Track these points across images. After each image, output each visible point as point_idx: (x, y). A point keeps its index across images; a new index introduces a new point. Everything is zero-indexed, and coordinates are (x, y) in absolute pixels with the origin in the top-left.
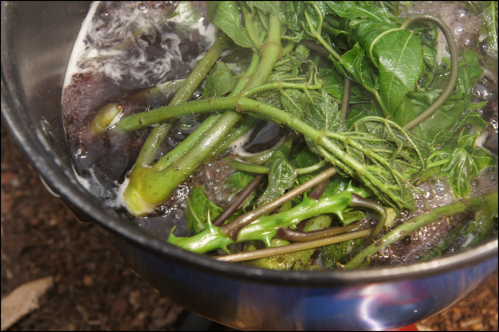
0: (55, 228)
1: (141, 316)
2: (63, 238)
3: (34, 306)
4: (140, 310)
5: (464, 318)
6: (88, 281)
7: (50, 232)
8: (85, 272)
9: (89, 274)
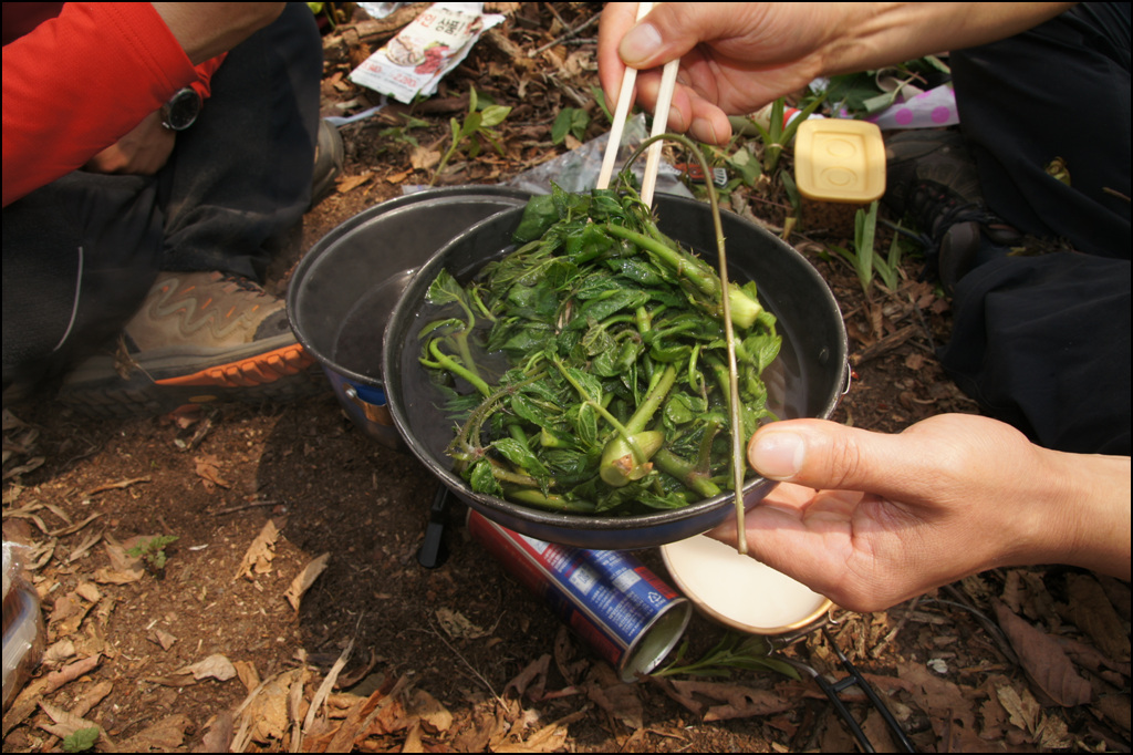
2: (327, 531)
4: (391, 554)
8: (349, 544)
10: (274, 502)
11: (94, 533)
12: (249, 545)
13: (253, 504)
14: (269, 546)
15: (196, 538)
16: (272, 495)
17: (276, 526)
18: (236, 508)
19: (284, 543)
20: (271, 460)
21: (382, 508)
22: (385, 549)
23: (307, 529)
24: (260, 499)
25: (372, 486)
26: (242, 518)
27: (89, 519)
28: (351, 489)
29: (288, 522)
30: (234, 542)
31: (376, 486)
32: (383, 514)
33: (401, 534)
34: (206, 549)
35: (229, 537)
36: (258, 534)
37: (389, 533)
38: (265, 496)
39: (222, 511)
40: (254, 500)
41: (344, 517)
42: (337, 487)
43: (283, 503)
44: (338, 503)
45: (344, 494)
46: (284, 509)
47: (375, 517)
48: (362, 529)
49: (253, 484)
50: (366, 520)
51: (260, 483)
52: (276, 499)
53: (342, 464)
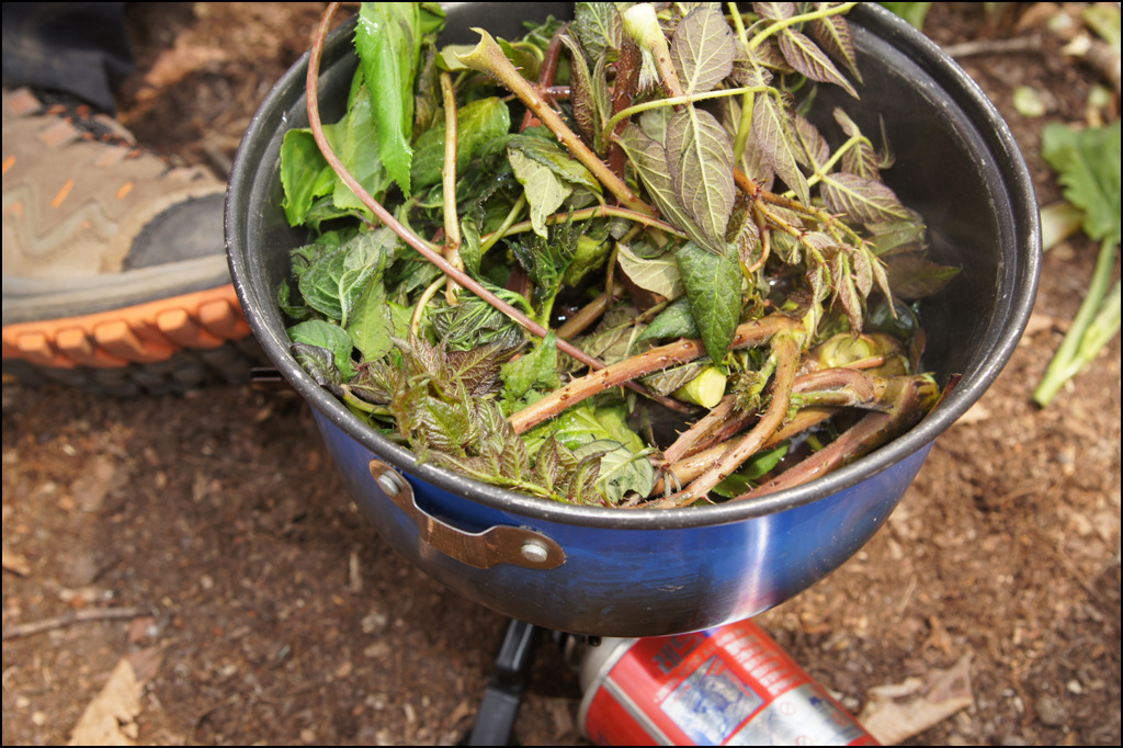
0: (236, 676)
2: (252, 689)
7: (231, 685)
9: (307, 727)
10: (130, 611)
13: (83, 614)
14: (121, 724)
16: (126, 594)
17: (136, 671)
18: (44, 624)
19: (154, 714)
20: (121, 509)
21: (371, 638)
22: (383, 740)
23: (208, 684)
24: (97, 603)
25: (348, 581)
26: (57, 650)
28: (303, 585)
29: (164, 663)
30: (42, 709)
31: (357, 584)
32: (377, 650)
33: (416, 703)
35: (28, 695)
36: (98, 689)
37: (392, 700)
38: (108, 595)
40: (85, 605)
41: (289, 656)
42: (270, 580)
43: (150, 614)
44: (275, 621)
45: (288, 599)
46: (153, 631)
47: (358, 659)
48: (331, 687)
49: (83, 566)
50: (337, 663)
51: (97, 562)
52: (134, 603)
53: (280, 525)
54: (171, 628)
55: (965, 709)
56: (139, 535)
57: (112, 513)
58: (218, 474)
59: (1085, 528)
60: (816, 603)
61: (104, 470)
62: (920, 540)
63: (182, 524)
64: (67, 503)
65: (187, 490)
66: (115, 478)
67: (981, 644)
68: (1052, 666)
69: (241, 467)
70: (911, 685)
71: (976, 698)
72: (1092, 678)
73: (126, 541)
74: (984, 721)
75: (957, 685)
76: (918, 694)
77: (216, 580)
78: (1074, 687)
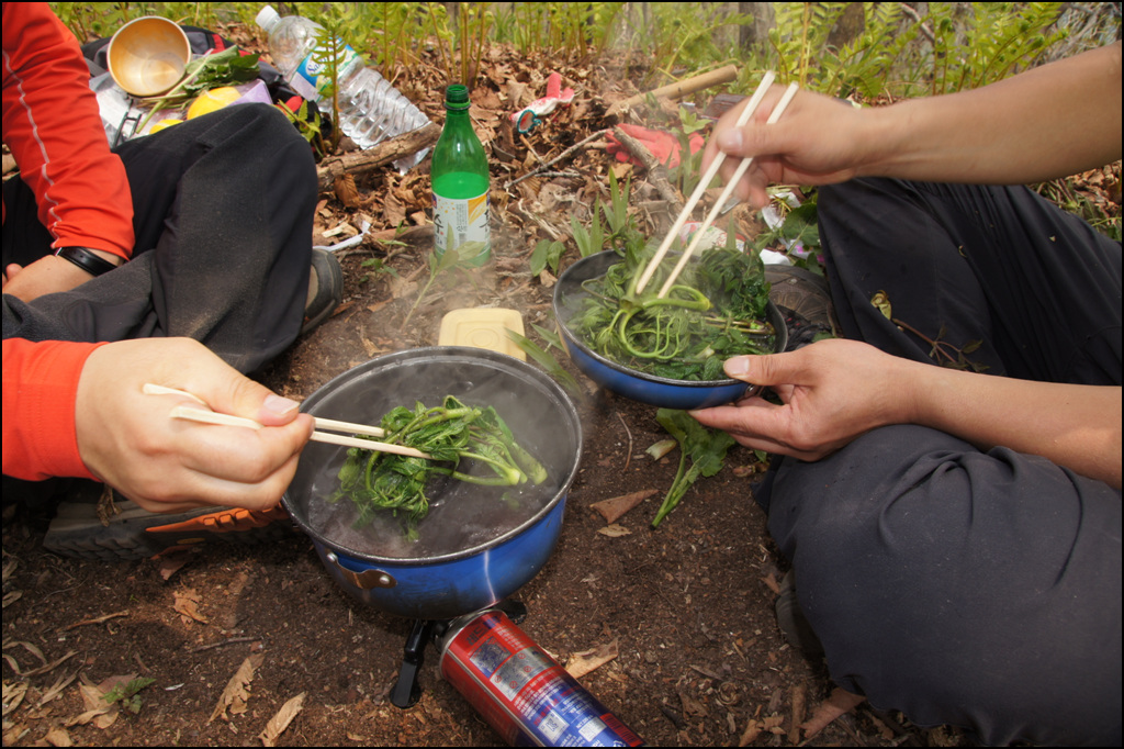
0: (296, 664)
1: (368, 696)
3: (300, 708)
4: (366, 693)
5: (555, 633)
6: (326, 688)
7: (294, 668)
8: (324, 684)
10: (251, 638)
11: (69, 673)
12: (226, 684)
13: (230, 640)
14: (245, 685)
15: (172, 677)
16: (250, 631)
17: (252, 664)
18: (213, 645)
19: (260, 681)
20: (250, 594)
21: (357, 645)
22: (359, 689)
23: (284, 667)
24: (237, 635)
25: (347, 622)
26: (219, 656)
27: (64, 658)
28: (328, 624)
29: (265, 660)
30: (211, 681)
31: (351, 623)
32: (358, 651)
33: (375, 672)
34: (181, 688)
35: (205, 675)
36: (235, 672)
37: (364, 671)
38: (242, 631)
39: (199, 648)
40: (232, 636)
41: (320, 654)
42: (314, 622)
43: (260, 639)
44: (314, 640)
45: (321, 630)
46: (261, 646)
47: (350, 655)
48: (338, 667)
49: (231, 619)
50: (341, 657)
51: (238, 618)
52: (253, 635)
53: (319, 598)
54: (269, 645)
55: (615, 659)
56: (257, 606)
57: (246, 597)
58: (292, 578)
59: (671, 579)
60: (553, 620)
61: (243, 577)
62: (601, 590)
63: (276, 600)
64: (226, 592)
65: (279, 585)
66: (248, 580)
67: (624, 632)
68: (653, 638)
69: (303, 574)
70: (592, 650)
71: (620, 654)
72: (670, 642)
73: (251, 608)
74: (623, 664)
75: (612, 649)
76: (594, 653)
77: (289, 624)
78: (662, 646)
